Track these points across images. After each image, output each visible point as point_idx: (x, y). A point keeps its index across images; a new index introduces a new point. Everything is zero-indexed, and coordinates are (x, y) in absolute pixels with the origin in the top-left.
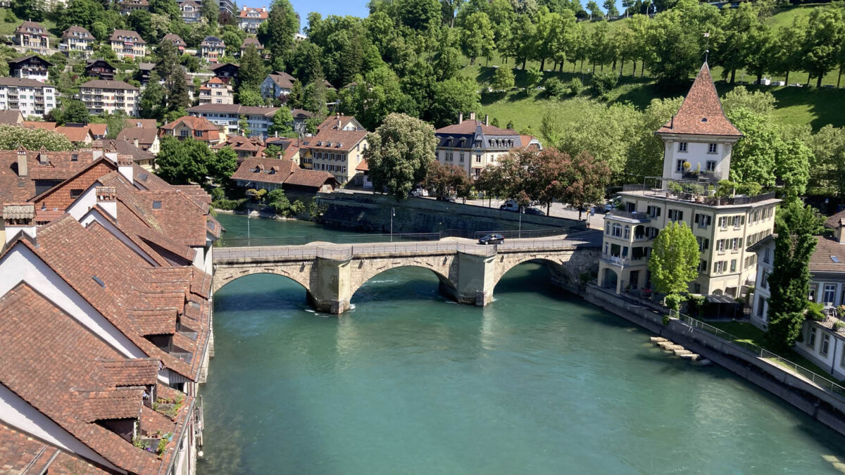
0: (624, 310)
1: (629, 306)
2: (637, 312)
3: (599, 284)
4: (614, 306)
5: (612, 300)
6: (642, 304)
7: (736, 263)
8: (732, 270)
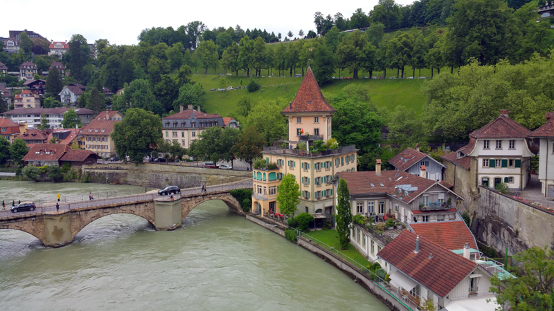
1: (268, 225)
2: (272, 229)
3: (253, 212)
5: (259, 222)
6: (273, 223)
7: (330, 192)
8: (328, 196)
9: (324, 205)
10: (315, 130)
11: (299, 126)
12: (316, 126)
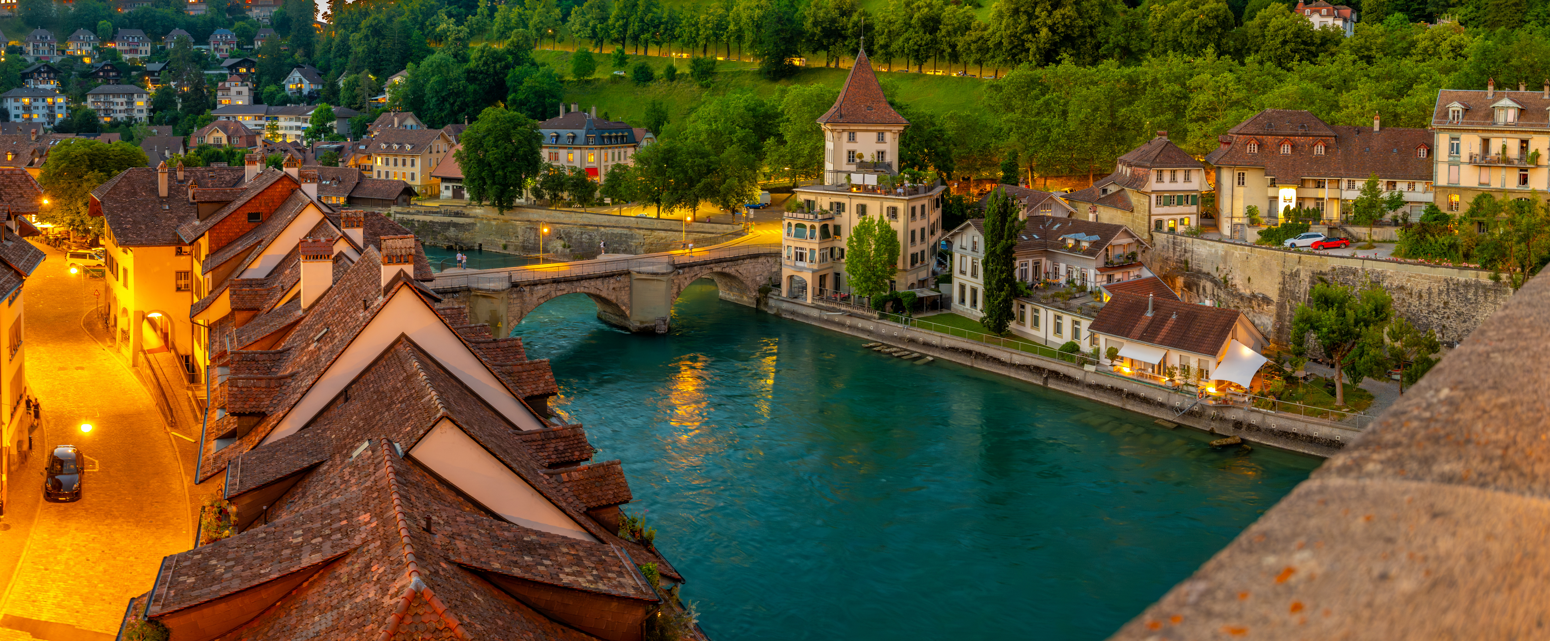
0: (820, 319)
1: (825, 315)
2: (837, 319)
3: (784, 294)
4: (807, 317)
5: (805, 311)
6: (839, 311)
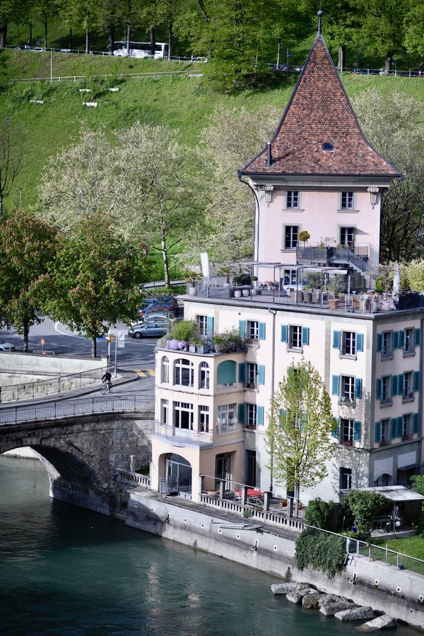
1: (221, 526)
2: (239, 536)
7: (411, 422)
8: (405, 437)
9: (395, 463)
10: (343, 230)
11: (292, 218)
12: (348, 220)
